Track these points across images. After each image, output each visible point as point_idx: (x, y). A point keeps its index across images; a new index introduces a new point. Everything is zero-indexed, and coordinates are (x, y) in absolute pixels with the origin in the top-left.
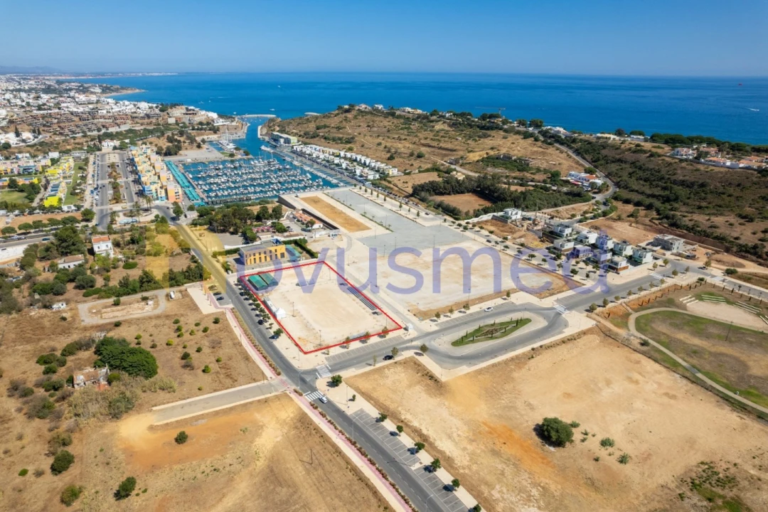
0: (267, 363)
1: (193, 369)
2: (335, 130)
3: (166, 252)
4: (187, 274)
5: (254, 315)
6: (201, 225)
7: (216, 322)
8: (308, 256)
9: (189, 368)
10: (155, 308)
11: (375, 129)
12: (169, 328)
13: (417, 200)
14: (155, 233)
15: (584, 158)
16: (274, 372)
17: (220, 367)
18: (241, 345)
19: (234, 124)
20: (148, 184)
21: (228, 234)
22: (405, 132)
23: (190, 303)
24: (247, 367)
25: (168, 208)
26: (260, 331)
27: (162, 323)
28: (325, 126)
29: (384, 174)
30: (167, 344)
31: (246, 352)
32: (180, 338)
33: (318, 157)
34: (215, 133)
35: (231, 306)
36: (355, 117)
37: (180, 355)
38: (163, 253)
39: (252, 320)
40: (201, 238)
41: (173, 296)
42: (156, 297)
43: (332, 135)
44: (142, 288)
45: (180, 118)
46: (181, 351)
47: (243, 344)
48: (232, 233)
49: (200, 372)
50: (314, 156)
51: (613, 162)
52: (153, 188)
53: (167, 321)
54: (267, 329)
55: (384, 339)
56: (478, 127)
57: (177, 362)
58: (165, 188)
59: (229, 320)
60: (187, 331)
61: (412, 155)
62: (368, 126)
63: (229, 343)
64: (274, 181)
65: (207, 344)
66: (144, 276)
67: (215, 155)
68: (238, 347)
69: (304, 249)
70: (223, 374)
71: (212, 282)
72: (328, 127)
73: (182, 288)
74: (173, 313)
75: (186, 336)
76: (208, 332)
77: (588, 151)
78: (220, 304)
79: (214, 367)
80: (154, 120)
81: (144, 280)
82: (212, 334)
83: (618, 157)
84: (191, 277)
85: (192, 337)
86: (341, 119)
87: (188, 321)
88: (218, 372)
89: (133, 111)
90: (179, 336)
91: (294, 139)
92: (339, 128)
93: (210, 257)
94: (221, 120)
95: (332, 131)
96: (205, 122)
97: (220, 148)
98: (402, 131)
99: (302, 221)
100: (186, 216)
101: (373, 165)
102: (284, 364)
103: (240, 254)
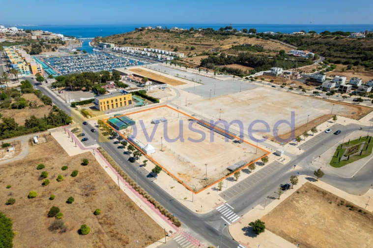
0: (157, 210)
1: (65, 231)
2: (136, 40)
3: (30, 105)
4: (49, 120)
5: (122, 153)
6: (59, 87)
7: (85, 163)
8: (150, 101)
9: (59, 231)
10: (16, 154)
11: (160, 38)
12: (33, 175)
13: (205, 69)
14: (21, 93)
15: (292, 44)
16: (171, 222)
17: (100, 223)
18: (119, 189)
19: (74, 40)
20: (16, 64)
21: (81, 92)
22: (178, 39)
23: (54, 146)
24: (135, 218)
25: (32, 78)
26: (134, 169)
27: (24, 170)
28: (130, 38)
29: (176, 57)
30: (29, 197)
31: (127, 197)
32: (46, 187)
33: (130, 52)
34: (63, 44)
35: (97, 146)
36: (147, 33)
37: (45, 211)
38: (27, 106)
39: (122, 158)
40: (60, 94)
41: (36, 141)
42: (19, 143)
43: (135, 42)
44: (3, 136)
45: (39, 36)
46: (47, 205)
47: (121, 187)
48: (84, 91)
49: (74, 233)
50: (128, 51)
51: (312, 44)
52: (20, 66)
53: (30, 168)
54: (141, 166)
55: (263, 167)
56: (220, 34)
57: (43, 222)
58: (29, 64)
59: (98, 160)
60: (53, 177)
61: (187, 48)
62: (156, 37)
63: (105, 187)
64: (106, 63)
65: (79, 191)
66: (5, 124)
67: (64, 54)
68: (116, 191)
69: (145, 97)
70: (107, 233)
71: (74, 126)
72: (132, 38)
73: (46, 133)
74: (37, 158)
75: (53, 183)
76: (78, 175)
77: (293, 40)
78: (86, 145)
79: (92, 224)
80: (22, 37)
81: (5, 128)
82: (82, 178)
83: (314, 41)
84: (54, 123)
85: (59, 184)
86: (138, 35)
87: (54, 166)
88: (99, 232)
89: (7, 31)
90: (44, 184)
91: (112, 45)
92: (138, 39)
93: (69, 106)
94: (66, 38)
95: (134, 40)
96: (56, 39)
97: (67, 51)
98: (176, 39)
99: (135, 81)
100: (47, 82)
101: (167, 53)
102: (179, 209)
103: (95, 103)
